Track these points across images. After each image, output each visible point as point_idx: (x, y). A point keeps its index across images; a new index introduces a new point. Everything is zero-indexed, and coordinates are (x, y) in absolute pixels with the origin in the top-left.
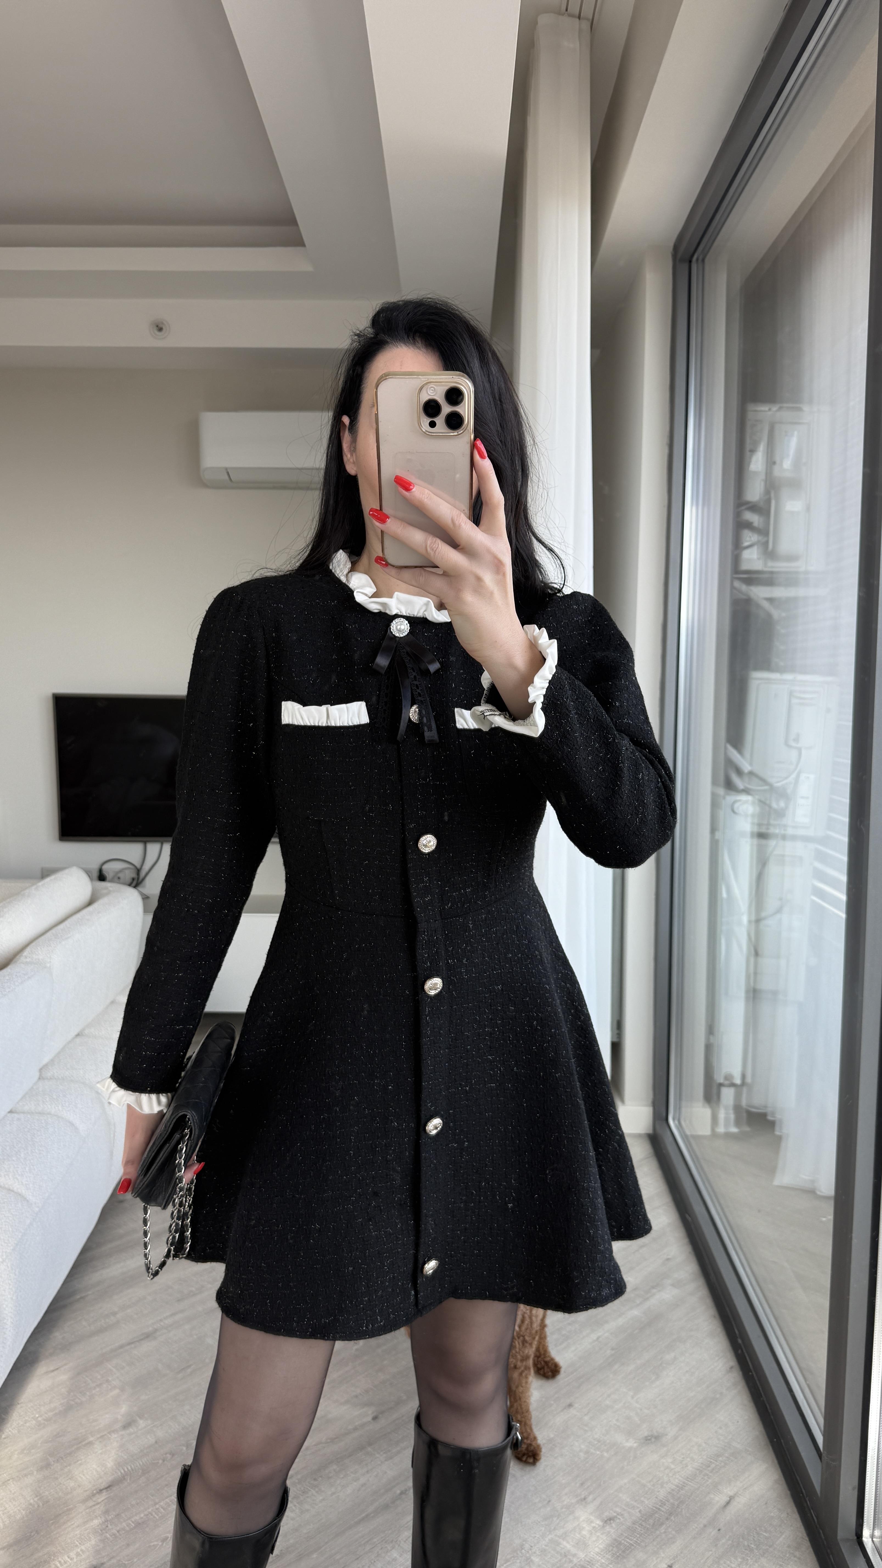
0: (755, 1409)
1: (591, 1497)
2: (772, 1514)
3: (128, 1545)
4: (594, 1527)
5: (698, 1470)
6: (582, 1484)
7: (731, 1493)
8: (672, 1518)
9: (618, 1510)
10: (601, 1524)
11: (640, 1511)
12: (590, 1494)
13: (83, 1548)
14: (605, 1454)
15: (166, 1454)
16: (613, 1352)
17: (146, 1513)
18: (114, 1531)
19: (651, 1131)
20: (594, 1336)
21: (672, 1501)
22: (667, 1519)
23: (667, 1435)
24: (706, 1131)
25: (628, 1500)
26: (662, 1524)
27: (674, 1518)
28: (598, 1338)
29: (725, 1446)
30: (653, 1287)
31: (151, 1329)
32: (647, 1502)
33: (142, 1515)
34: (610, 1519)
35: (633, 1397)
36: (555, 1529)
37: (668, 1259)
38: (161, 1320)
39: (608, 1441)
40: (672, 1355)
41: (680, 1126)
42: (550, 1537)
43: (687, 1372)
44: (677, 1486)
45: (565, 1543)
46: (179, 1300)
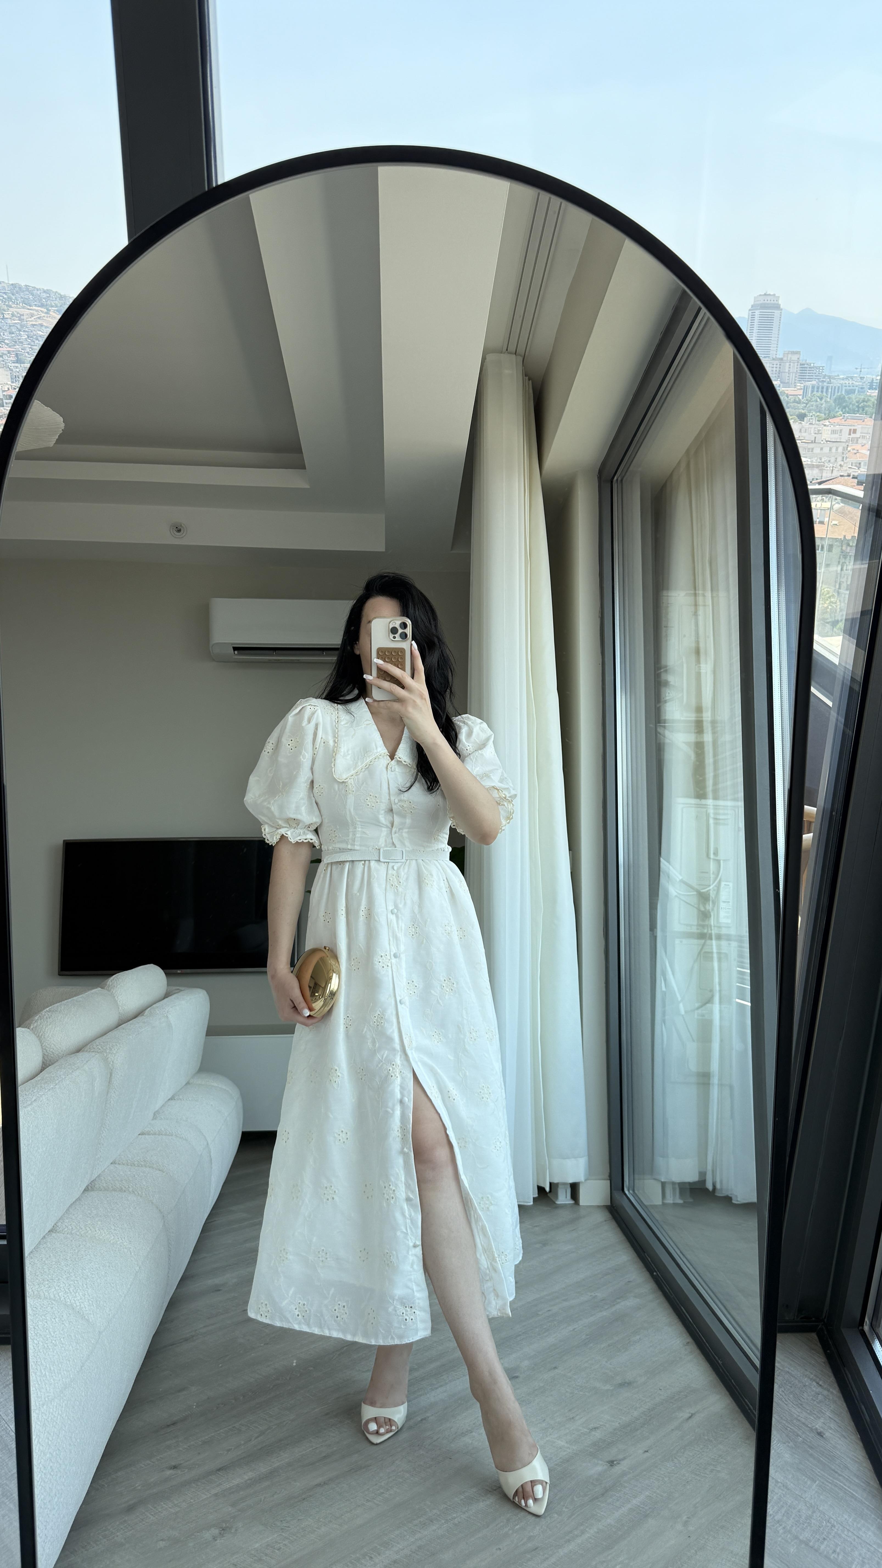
0: (709, 1366)
1: (577, 1417)
2: (727, 1422)
3: (199, 1453)
4: (582, 1433)
5: (664, 1400)
6: (570, 1410)
7: (693, 1412)
8: (646, 1426)
9: (601, 1423)
10: (588, 1431)
11: (619, 1423)
12: (577, 1415)
13: (161, 1456)
14: (587, 1394)
15: (218, 1404)
16: (588, 1337)
17: (209, 1436)
18: (186, 1447)
19: (609, 1204)
20: (571, 1328)
21: (644, 1417)
22: (642, 1427)
23: (637, 1382)
24: (658, 1201)
25: (609, 1418)
26: (637, 1430)
27: (648, 1426)
28: (575, 1328)
29: (686, 1387)
30: (618, 1298)
31: (188, 1336)
32: (624, 1418)
33: (207, 1437)
34: (595, 1428)
35: (606, 1362)
36: (550, 1434)
37: (629, 1282)
38: (196, 1330)
39: (589, 1387)
40: (638, 1337)
41: (635, 1195)
42: (547, 1439)
43: (651, 1346)
44: (649, 1409)
45: (559, 1442)
46: (209, 1318)
